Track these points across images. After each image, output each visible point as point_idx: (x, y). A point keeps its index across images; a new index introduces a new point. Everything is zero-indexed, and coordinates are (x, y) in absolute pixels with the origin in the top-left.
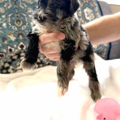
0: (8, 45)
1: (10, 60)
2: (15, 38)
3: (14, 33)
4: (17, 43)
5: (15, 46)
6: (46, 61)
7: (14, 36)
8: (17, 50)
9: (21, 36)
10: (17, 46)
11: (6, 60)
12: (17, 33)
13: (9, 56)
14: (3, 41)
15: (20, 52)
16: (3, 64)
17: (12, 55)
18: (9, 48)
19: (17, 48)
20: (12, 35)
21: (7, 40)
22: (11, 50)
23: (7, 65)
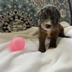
0: (7, 11)
1: (8, 21)
2: (11, 7)
3: (11, 3)
4: (12, 10)
5: (11, 11)
6: (31, 23)
7: (11, 5)
8: (12, 14)
9: (15, 6)
10: (13, 11)
11: (5, 20)
12: (13, 3)
13: (7, 18)
14: (4, 8)
15: (15, 16)
16: (4, 23)
17: (10, 17)
19: (13, 13)
20: (10, 4)
21: (6, 7)
22: (8, 14)
23: (6, 24)
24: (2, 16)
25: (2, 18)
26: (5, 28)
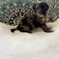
1: (14, 16)
2: (17, 5)
4: (17, 7)
8: (17, 11)
9: (20, 4)
11: (12, 16)
13: (13, 14)
14: (11, 6)
16: (10, 18)
18: (13, 10)
23: (12, 19)
24: (9, 12)
25: (9, 14)
26: (11, 22)
